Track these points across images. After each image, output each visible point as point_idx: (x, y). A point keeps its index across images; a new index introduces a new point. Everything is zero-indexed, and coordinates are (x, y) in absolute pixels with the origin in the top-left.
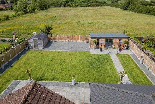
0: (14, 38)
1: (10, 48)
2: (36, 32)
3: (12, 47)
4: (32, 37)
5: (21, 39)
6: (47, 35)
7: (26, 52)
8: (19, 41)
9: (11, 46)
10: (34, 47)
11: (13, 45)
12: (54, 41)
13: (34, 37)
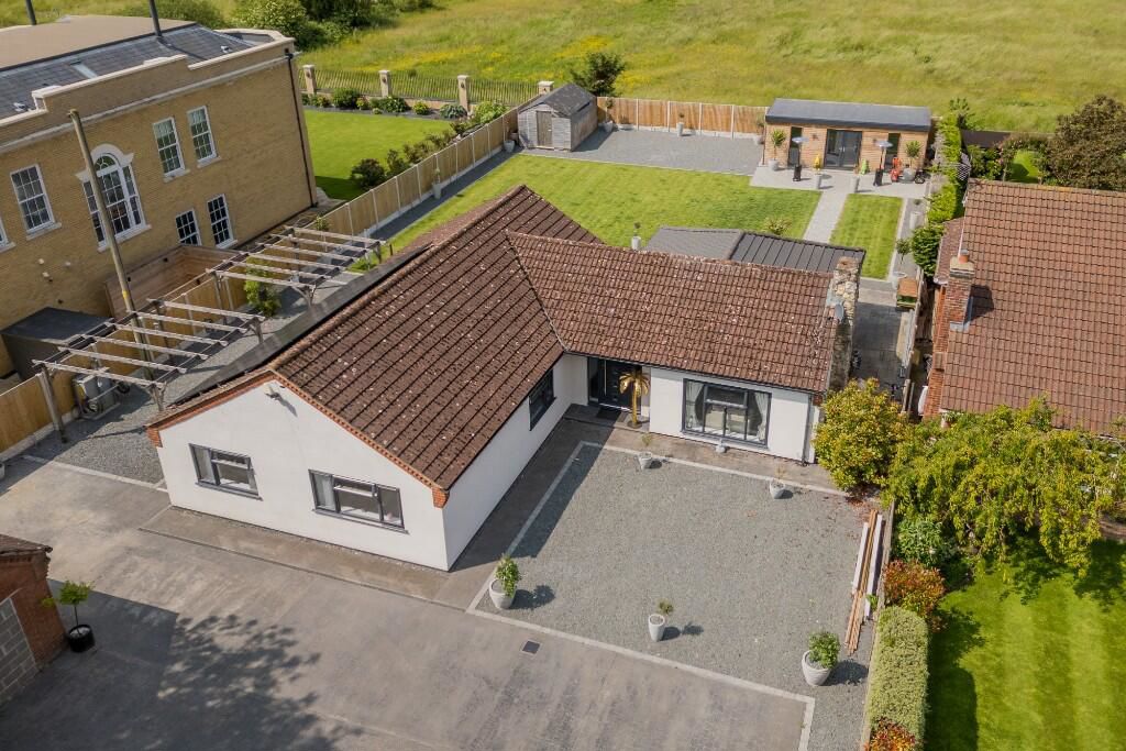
0: (463, 103)
1: (449, 138)
2: (550, 83)
3: (459, 137)
4: (534, 103)
5: (489, 108)
6: (592, 97)
7: (505, 159)
8: (484, 118)
9: (454, 133)
10: (539, 143)
11: (460, 130)
12: (620, 126)
13: (539, 101)
